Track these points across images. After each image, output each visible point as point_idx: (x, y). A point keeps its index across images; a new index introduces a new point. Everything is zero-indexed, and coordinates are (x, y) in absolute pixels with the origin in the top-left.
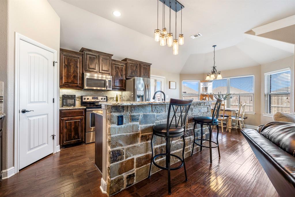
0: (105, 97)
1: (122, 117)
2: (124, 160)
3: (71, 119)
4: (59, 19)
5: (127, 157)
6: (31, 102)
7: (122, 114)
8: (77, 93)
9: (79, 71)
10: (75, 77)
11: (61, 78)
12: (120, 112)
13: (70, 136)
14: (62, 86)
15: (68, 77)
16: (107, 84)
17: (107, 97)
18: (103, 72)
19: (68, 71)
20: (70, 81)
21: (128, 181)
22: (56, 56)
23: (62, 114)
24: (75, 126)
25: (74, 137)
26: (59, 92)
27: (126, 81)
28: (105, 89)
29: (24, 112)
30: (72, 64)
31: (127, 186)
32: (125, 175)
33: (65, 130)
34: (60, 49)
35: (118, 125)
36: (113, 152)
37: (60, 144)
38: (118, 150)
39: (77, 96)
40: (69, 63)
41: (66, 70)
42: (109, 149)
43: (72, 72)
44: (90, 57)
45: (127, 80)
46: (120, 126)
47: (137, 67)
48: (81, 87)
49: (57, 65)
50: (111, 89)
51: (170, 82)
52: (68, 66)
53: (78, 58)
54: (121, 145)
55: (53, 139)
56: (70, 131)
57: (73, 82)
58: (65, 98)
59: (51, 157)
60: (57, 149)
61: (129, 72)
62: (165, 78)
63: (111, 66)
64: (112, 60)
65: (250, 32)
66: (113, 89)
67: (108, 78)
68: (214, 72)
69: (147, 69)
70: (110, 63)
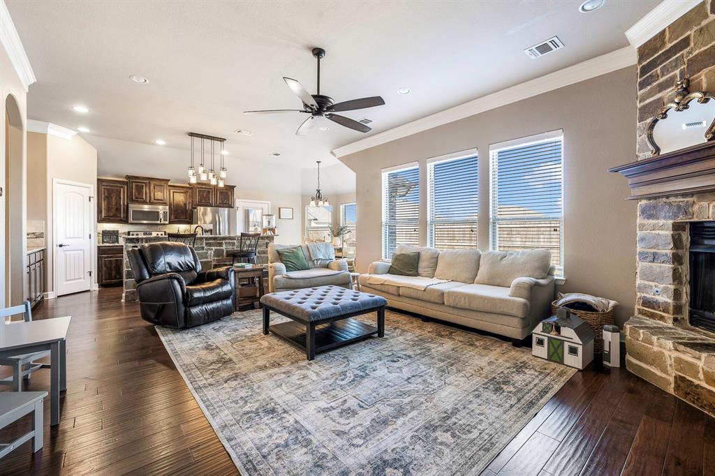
0: (163, 233)
3: (111, 257)
4: (95, 151)
6: (67, 238)
7: (137, 244)
8: (121, 228)
9: (123, 200)
10: (118, 210)
11: (99, 212)
12: (135, 243)
13: (110, 275)
14: (100, 220)
15: (108, 209)
16: (161, 216)
17: (165, 232)
18: (156, 201)
19: (109, 204)
20: (111, 214)
22: (92, 190)
23: (101, 251)
24: (116, 264)
25: (115, 276)
26: (96, 228)
27: (191, 211)
28: (159, 222)
29: (61, 246)
30: (113, 195)
33: (104, 268)
34: (98, 179)
36: (128, 271)
37: (98, 282)
39: (120, 232)
40: (109, 194)
41: (106, 203)
42: (126, 269)
43: (114, 204)
44: (137, 186)
45: (193, 210)
47: (209, 192)
48: (125, 221)
49: (94, 201)
50: (167, 222)
51: (280, 208)
52: (108, 198)
53: (122, 187)
55: (90, 275)
56: (110, 269)
57: (115, 216)
58: (105, 234)
59: (88, 294)
60: (95, 287)
61: (197, 199)
62: (270, 202)
63: (168, 193)
64: (169, 186)
65: (332, 153)
66: (170, 223)
67: (161, 209)
68: (319, 197)
69: (227, 193)
70: (165, 190)
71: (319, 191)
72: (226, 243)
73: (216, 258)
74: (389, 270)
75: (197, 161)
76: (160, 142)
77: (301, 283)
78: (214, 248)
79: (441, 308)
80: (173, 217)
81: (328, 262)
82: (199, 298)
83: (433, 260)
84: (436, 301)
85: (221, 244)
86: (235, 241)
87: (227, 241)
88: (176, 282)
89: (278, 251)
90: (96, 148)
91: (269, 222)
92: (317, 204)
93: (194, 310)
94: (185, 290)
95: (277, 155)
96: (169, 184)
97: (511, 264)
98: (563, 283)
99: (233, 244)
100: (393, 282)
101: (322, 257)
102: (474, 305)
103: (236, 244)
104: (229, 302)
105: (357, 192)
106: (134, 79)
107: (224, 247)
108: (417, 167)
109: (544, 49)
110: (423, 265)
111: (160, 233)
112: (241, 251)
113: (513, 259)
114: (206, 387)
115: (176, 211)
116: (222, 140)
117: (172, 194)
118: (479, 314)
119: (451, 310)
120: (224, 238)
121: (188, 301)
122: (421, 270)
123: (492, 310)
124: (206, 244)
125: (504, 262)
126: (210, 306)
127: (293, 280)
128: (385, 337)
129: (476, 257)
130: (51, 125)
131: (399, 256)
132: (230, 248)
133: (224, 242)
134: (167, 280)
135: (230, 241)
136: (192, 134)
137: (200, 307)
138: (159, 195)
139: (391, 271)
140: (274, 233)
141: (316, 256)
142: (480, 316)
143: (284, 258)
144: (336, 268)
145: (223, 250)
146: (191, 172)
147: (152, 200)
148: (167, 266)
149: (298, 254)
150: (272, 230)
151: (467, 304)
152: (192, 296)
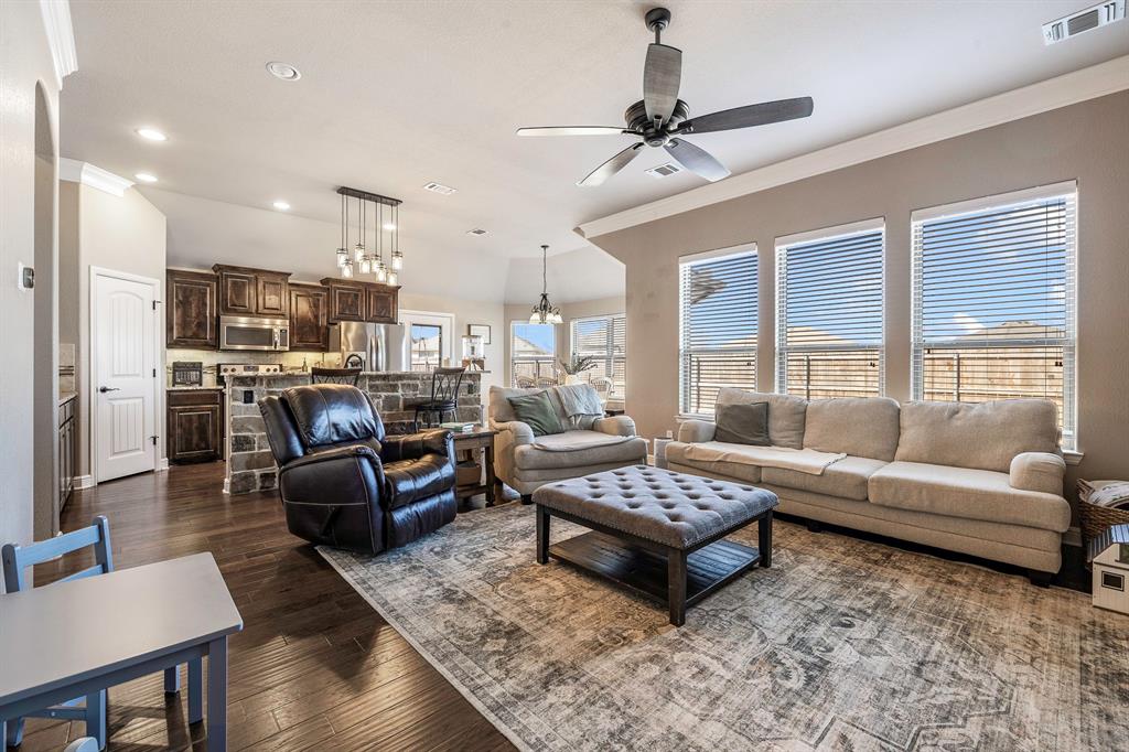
0: (278, 367)
1: (251, 392)
2: (256, 451)
3: (191, 410)
4: (165, 218)
5: (260, 448)
6: (114, 376)
7: (252, 388)
8: (207, 358)
9: (210, 310)
10: (201, 325)
11: (169, 329)
12: (249, 385)
13: (189, 442)
14: (171, 345)
15: (184, 325)
16: (277, 338)
17: (281, 366)
18: (266, 311)
19: (185, 315)
20: (190, 333)
21: (263, 482)
22: (157, 289)
23: (173, 399)
24: (200, 424)
25: (197, 445)
26: (164, 357)
27: (328, 329)
28: (273, 348)
29: (104, 390)
30: (194, 300)
31: (262, 488)
32: (257, 472)
33: (178, 431)
34: (169, 272)
35: (245, 402)
36: (236, 437)
37: (168, 456)
38: (244, 437)
39: (204, 365)
40: (186, 297)
41: (180, 312)
42: (232, 434)
43: (194, 315)
44: (234, 283)
45: (331, 327)
46: (249, 405)
47: (356, 296)
48: (214, 346)
49: (161, 308)
50: (287, 348)
51: (469, 326)
52: (184, 304)
53: (208, 285)
54: (250, 431)
55: (155, 443)
56: (188, 432)
57: (195, 336)
58: (179, 369)
59: (151, 476)
60: (163, 465)
61: (336, 308)
62: (453, 315)
63: (287, 298)
64: (290, 284)
65: (578, 230)
66: (292, 349)
67: (278, 325)
68: (545, 307)
69: (387, 299)
70: (283, 292)
71: (544, 297)
72: (403, 385)
73: (386, 412)
74: (715, 435)
75: (354, 238)
76: (282, 205)
77: (566, 459)
78: (383, 394)
79: (858, 508)
80: (295, 339)
81: (593, 419)
82: (408, 493)
83: (799, 417)
84: (850, 495)
85: (394, 388)
86: (418, 382)
87: (405, 382)
88: (365, 463)
89: (511, 401)
90: (165, 214)
91: (473, 348)
92: (543, 320)
93: (399, 516)
94: (383, 478)
95: (479, 232)
96: (290, 281)
97: (977, 426)
98: (1077, 461)
99: (415, 387)
100: (745, 458)
101: (583, 411)
102: (943, 506)
103: (420, 387)
104: (449, 496)
105: (629, 297)
106: (275, 71)
107: (400, 393)
108: (755, 252)
109: (1087, 21)
110: (777, 426)
111: (272, 367)
112: (433, 400)
113: (980, 416)
114: (514, 704)
115: (301, 328)
116: (395, 202)
117: (293, 299)
118: (951, 523)
119: (882, 513)
120: (400, 377)
121: (389, 497)
122: (774, 435)
123: (988, 516)
124: (371, 387)
125: (957, 422)
126: (422, 507)
127: (552, 455)
128: (774, 566)
129: (890, 412)
130: (86, 166)
131: (728, 408)
132: (410, 394)
133: (399, 383)
134: (350, 460)
135: (411, 382)
136: (344, 191)
137: (408, 510)
138: (272, 301)
139: (719, 435)
140: (482, 368)
141: (574, 409)
142: (952, 525)
143: (522, 414)
144: (615, 430)
145: (398, 398)
146: (342, 259)
147: (261, 309)
148: (333, 430)
149: (544, 405)
150: (480, 362)
151: (926, 503)
152: (396, 489)
